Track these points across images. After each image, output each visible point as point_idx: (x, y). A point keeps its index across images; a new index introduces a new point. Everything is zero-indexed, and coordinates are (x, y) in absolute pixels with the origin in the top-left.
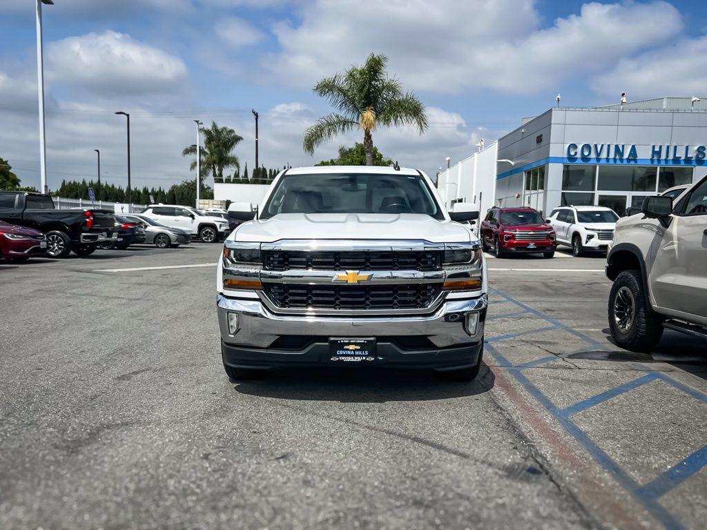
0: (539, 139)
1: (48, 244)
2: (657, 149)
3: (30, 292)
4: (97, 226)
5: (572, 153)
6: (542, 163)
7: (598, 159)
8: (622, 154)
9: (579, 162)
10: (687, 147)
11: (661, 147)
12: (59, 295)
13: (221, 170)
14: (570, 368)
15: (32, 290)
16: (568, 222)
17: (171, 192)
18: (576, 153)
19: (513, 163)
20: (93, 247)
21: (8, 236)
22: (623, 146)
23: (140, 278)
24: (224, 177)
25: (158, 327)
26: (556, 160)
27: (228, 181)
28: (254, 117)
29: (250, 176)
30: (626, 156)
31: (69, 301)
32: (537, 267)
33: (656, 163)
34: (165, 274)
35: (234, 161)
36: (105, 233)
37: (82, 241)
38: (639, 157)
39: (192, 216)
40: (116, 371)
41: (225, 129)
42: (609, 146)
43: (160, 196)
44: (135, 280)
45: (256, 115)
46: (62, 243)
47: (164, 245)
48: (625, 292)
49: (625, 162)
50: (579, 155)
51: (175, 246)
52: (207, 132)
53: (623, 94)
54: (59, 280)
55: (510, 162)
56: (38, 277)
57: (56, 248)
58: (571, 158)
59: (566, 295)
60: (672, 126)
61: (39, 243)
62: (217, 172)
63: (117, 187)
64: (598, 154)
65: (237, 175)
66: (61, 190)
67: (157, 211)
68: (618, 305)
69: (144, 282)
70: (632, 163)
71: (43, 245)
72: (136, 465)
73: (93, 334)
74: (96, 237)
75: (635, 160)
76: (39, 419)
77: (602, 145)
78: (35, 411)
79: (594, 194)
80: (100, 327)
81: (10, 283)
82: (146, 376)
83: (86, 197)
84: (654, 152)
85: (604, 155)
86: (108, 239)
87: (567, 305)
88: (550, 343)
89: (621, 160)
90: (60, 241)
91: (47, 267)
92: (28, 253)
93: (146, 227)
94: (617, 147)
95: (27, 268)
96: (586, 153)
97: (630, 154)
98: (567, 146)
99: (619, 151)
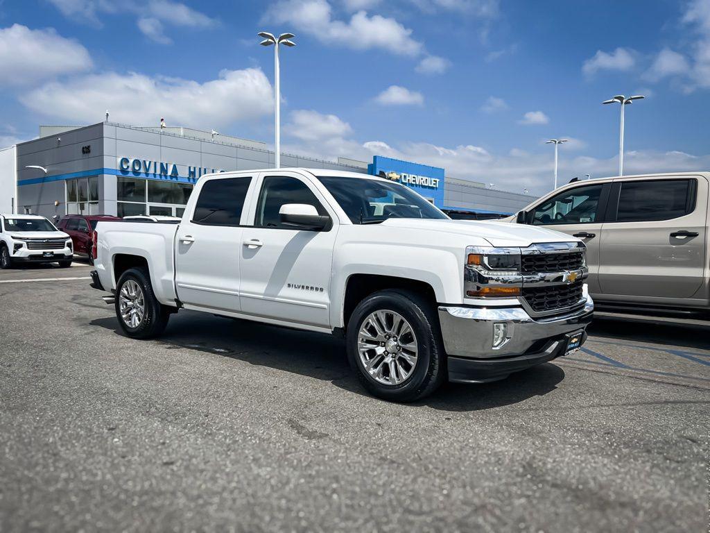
0: (86, 150)
2: (192, 170)
5: (125, 167)
6: (93, 173)
7: (147, 174)
8: (166, 171)
9: (131, 175)
10: (213, 170)
11: (195, 168)
18: (128, 167)
19: (45, 170)
22: (167, 164)
26: (111, 172)
30: (169, 173)
33: (192, 181)
38: (180, 175)
42: (155, 163)
49: (169, 178)
50: (130, 169)
53: (162, 120)
55: (43, 169)
58: (124, 171)
60: (201, 152)
64: (147, 170)
70: (174, 179)
75: (177, 178)
77: (150, 162)
79: (145, 205)
84: (190, 172)
85: (152, 171)
89: (166, 176)
94: (162, 164)
96: (137, 168)
97: (173, 172)
98: (119, 160)
99: (164, 170)
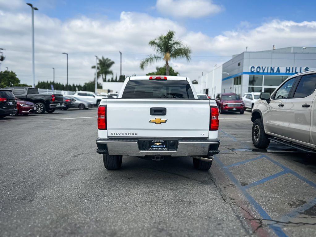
0: (239, 64)
1: (37, 108)
2: (288, 69)
3: (34, 127)
4: (56, 101)
5: (253, 70)
6: (240, 74)
7: (263, 73)
8: (273, 71)
9: (255, 74)
10: (301, 68)
11: (290, 68)
12: (45, 128)
13: (105, 76)
14: (234, 154)
15: (34, 126)
16: (250, 99)
17: (85, 86)
18: (254, 70)
19: (228, 74)
20: (54, 109)
21: (21, 105)
22: (274, 67)
23: (75, 122)
24: (107, 80)
25: (85, 140)
26: (246, 73)
27: (109, 81)
28: (120, 54)
29: (118, 79)
30: (275, 71)
31: (49, 131)
32: (236, 118)
33: (288, 74)
34: (85, 120)
35: (111, 73)
36: (59, 104)
37: (50, 107)
38: (281, 72)
39: (94, 96)
40: (72, 154)
41: (107, 59)
42: (268, 67)
43: (80, 88)
44: (73, 122)
45: (121, 53)
46: (42, 108)
47: (82, 108)
48: (257, 127)
49: (275, 74)
51: (87, 109)
52: (100, 61)
54: (43, 122)
55: (227, 73)
56: (34, 121)
57: (40, 110)
58: (252, 72)
59: (243, 129)
60: (294, 59)
61: (33, 108)
62: (104, 77)
63: (61, 84)
64: (263, 71)
65: (112, 79)
66: (38, 85)
67: (79, 94)
68: (255, 132)
69: (77, 123)
71: (35, 108)
72: (84, 180)
73: (61, 142)
74: (56, 105)
75: (279, 74)
76: (49, 168)
77: (265, 67)
78: (48, 166)
79: (262, 87)
80: (63, 140)
81: (25, 124)
82: (83, 155)
83: (50, 88)
84: (287, 70)
85: (266, 71)
86: (61, 106)
87: (242, 133)
88: (230, 146)
89: (273, 73)
90: (41, 107)
91: (37, 118)
92: (30, 111)
93: (75, 101)
95: (29, 118)
96: (258, 70)
97: (277, 71)
98: (250, 67)
99: (272, 69)
